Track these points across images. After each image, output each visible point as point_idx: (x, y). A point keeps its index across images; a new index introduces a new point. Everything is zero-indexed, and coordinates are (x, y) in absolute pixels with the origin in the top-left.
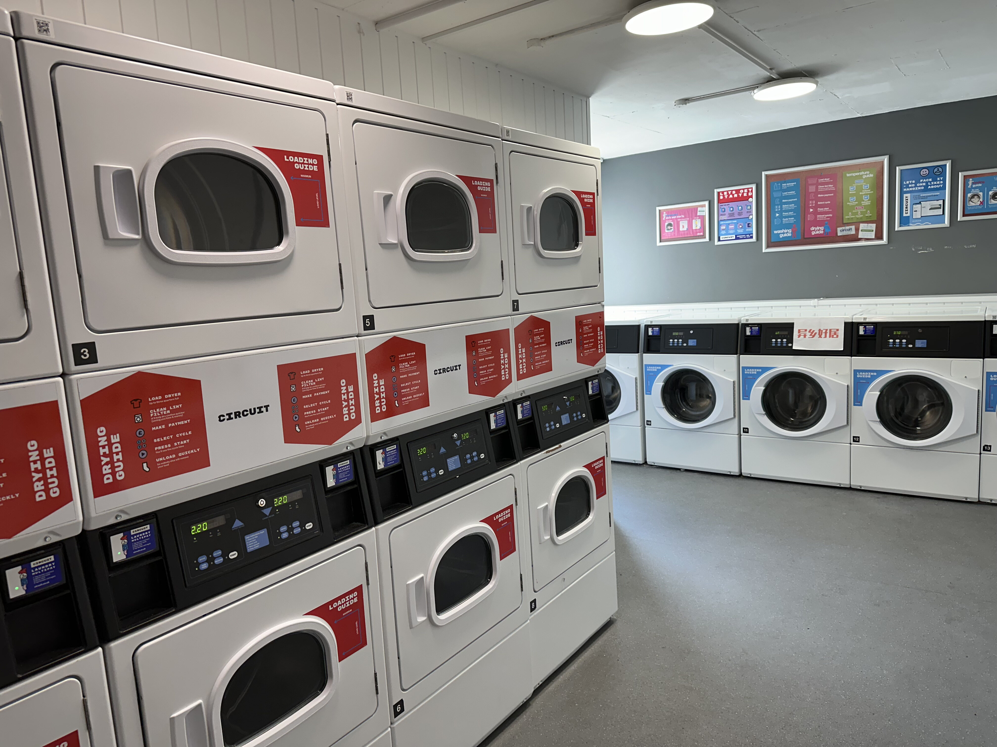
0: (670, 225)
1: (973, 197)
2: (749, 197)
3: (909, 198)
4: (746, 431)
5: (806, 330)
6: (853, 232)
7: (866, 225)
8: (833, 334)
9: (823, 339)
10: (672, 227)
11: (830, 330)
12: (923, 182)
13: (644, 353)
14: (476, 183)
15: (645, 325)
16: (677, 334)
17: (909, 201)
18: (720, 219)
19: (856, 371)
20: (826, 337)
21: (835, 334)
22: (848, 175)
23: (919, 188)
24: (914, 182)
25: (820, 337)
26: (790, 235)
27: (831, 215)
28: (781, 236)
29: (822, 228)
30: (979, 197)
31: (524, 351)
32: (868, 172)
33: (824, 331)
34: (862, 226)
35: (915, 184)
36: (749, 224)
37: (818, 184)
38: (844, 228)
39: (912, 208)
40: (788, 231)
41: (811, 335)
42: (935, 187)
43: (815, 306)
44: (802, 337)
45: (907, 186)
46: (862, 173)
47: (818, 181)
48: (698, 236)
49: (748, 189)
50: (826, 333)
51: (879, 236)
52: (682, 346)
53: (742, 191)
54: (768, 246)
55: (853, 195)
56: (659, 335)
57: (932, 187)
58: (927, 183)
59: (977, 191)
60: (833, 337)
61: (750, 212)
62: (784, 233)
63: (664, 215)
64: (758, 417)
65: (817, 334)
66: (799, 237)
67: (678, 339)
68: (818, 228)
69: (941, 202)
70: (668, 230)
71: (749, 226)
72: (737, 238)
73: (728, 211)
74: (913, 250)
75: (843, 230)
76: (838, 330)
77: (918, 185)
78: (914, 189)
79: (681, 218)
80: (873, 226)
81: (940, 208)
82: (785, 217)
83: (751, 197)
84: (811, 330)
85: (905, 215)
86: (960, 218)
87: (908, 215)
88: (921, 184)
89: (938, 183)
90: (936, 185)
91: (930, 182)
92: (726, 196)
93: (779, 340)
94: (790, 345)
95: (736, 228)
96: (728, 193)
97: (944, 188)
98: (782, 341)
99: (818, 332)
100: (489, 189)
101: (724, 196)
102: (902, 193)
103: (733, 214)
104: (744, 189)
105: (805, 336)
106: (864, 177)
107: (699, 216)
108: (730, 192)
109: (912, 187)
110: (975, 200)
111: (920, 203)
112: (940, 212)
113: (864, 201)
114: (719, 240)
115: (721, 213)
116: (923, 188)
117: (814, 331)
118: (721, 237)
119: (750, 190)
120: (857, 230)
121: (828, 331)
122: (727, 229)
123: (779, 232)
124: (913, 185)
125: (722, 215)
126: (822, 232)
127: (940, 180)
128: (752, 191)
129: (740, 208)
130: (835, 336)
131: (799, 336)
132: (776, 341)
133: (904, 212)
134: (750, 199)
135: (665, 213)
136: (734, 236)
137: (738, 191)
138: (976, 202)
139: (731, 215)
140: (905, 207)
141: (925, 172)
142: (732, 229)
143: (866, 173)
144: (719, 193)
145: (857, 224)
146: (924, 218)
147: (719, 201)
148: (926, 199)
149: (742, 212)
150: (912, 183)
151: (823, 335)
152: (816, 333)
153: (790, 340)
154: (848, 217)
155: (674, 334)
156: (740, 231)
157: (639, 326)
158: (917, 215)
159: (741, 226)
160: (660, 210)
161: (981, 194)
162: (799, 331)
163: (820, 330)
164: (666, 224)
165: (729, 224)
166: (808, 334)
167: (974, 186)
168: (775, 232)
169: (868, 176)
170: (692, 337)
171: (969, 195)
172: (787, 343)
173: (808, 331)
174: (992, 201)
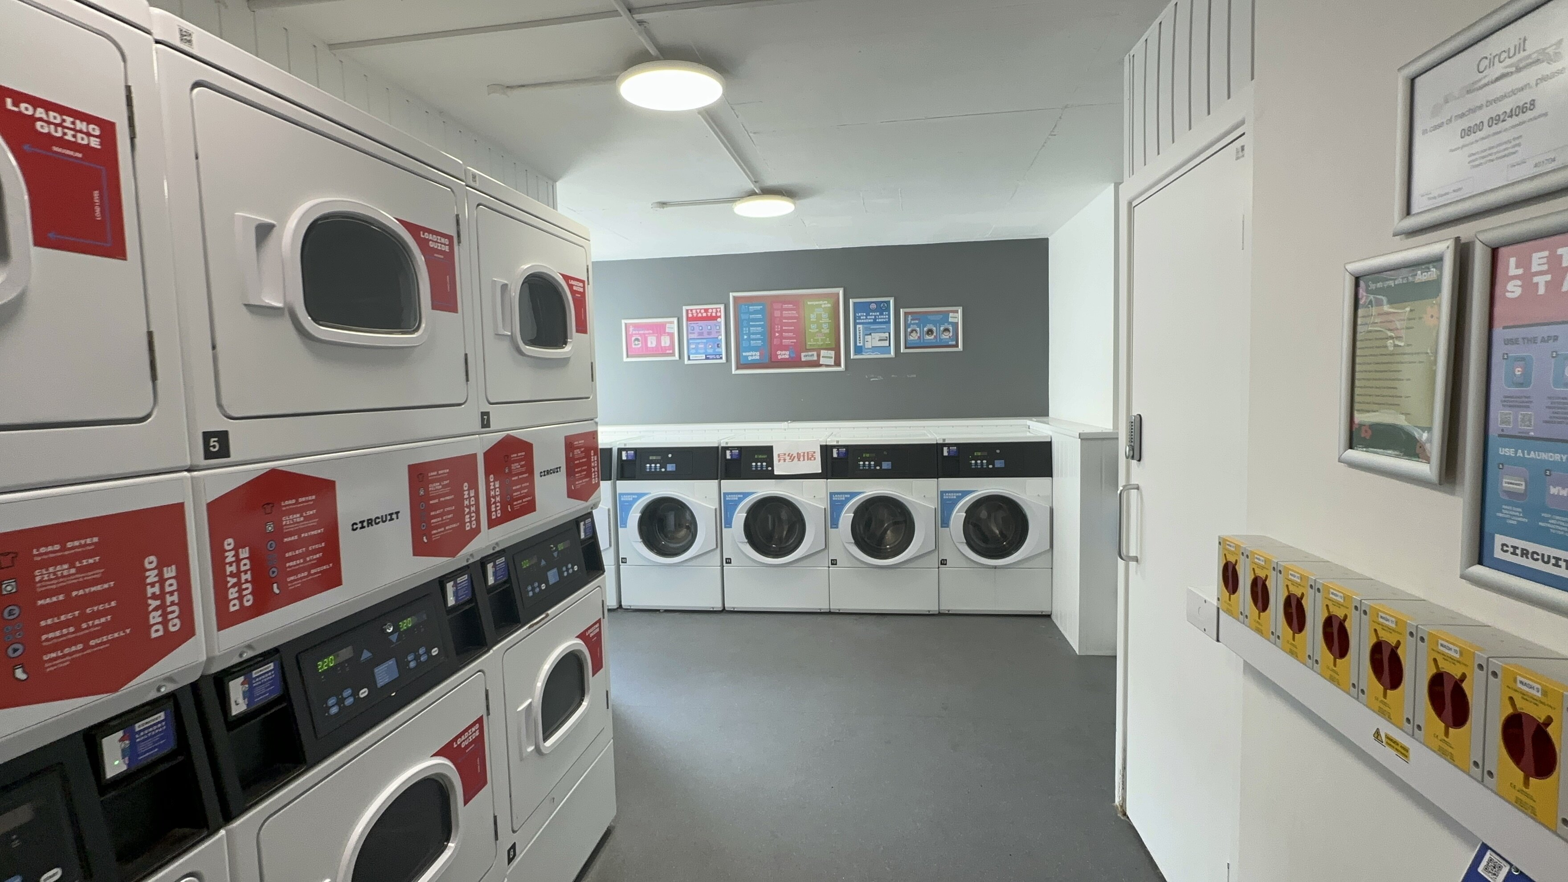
0: (637, 340)
1: (912, 331)
2: (716, 318)
3: (861, 329)
4: (729, 561)
5: (785, 454)
6: (815, 358)
7: (826, 351)
8: (810, 457)
9: (801, 463)
10: (640, 343)
11: (808, 453)
12: (872, 315)
13: (618, 480)
14: (426, 236)
15: (618, 449)
16: (654, 458)
17: (861, 332)
18: (689, 337)
19: (832, 494)
20: (804, 460)
21: (812, 456)
22: (809, 303)
23: (870, 321)
24: (865, 314)
25: (799, 460)
26: (758, 358)
27: (795, 341)
28: (750, 358)
29: (787, 353)
30: (917, 332)
31: (497, 486)
32: (826, 302)
33: (802, 454)
34: (823, 353)
35: (866, 316)
36: (718, 344)
37: (782, 310)
38: (807, 354)
39: (864, 338)
40: (757, 353)
41: (790, 459)
42: (882, 320)
43: (785, 429)
44: (782, 461)
45: (860, 319)
46: (821, 302)
47: (782, 306)
48: (668, 354)
49: (716, 308)
50: (804, 456)
51: (837, 363)
52: (660, 471)
53: (710, 311)
54: (738, 368)
55: (813, 323)
56: (634, 459)
57: (880, 320)
58: (875, 316)
59: (915, 327)
60: (811, 460)
61: (719, 332)
62: (752, 356)
63: (631, 329)
64: (740, 545)
65: (796, 457)
66: (767, 360)
67: (656, 464)
68: (784, 352)
69: (887, 334)
70: (635, 345)
71: (718, 347)
72: (707, 358)
73: (697, 330)
74: (867, 377)
75: (806, 356)
76: (814, 452)
77: (868, 317)
78: (865, 321)
79: (649, 334)
80: (832, 353)
81: (887, 340)
82: (753, 340)
83: (720, 317)
84: (789, 454)
85: (858, 344)
86: (902, 350)
87: (861, 344)
88: (871, 317)
89: (884, 317)
90: (883, 318)
91: (878, 316)
92: (695, 315)
93: (759, 464)
94: (770, 468)
95: (705, 348)
96: (696, 312)
97: (889, 322)
98: (762, 465)
99: (796, 455)
100: (447, 249)
101: (692, 314)
102: (855, 324)
103: (703, 333)
104: (712, 309)
105: (785, 460)
106: (823, 306)
107: (668, 333)
108: (698, 311)
109: (863, 319)
110: (914, 334)
111: (870, 334)
112: (886, 343)
113: (823, 329)
114: (689, 359)
115: (690, 331)
116: (872, 321)
117: (792, 455)
118: (691, 356)
119: (719, 310)
120: (819, 356)
121: (806, 454)
122: (696, 348)
123: (747, 354)
124: (865, 317)
125: (691, 333)
126: (787, 357)
127: (886, 315)
128: (720, 311)
129: (709, 327)
130: (813, 459)
131: (779, 461)
132: (756, 465)
133: (858, 341)
134: (719, 320)
135: (631, 326)
136: (704, 356)
137: (706, 310)
138: (914, 337)
139: (701, 334)
140: (858, 337)
141: (873, 306)
142: (701, 349)
143: (824, 302)
144: (687, 311)
145: (818, 351)
146: (875, 349)
147: (688, 319)
148: (876, 331)
149: (711, 332)
150: (863, 316)
151: (802, 458)
152: (794, 457)
153: (771, 463)
154: (810, 343)
155: (651, 458)
156: (710, 351)
157: (610, 450)
158: (868, 345)
159: (710, 346)
160: (626, 324)
161: (918, 329)
162: (779, 455)
163: (798, 453)
164: (633, 339)
165: (699, 343)
166: (787, 458)
167: (912, 322)
168: (744, 354)
169: (826, 306)
170: (671, 461)
171: (909, 330)
172: (767, 466)
173: (787, 454)
174: (927, 336)
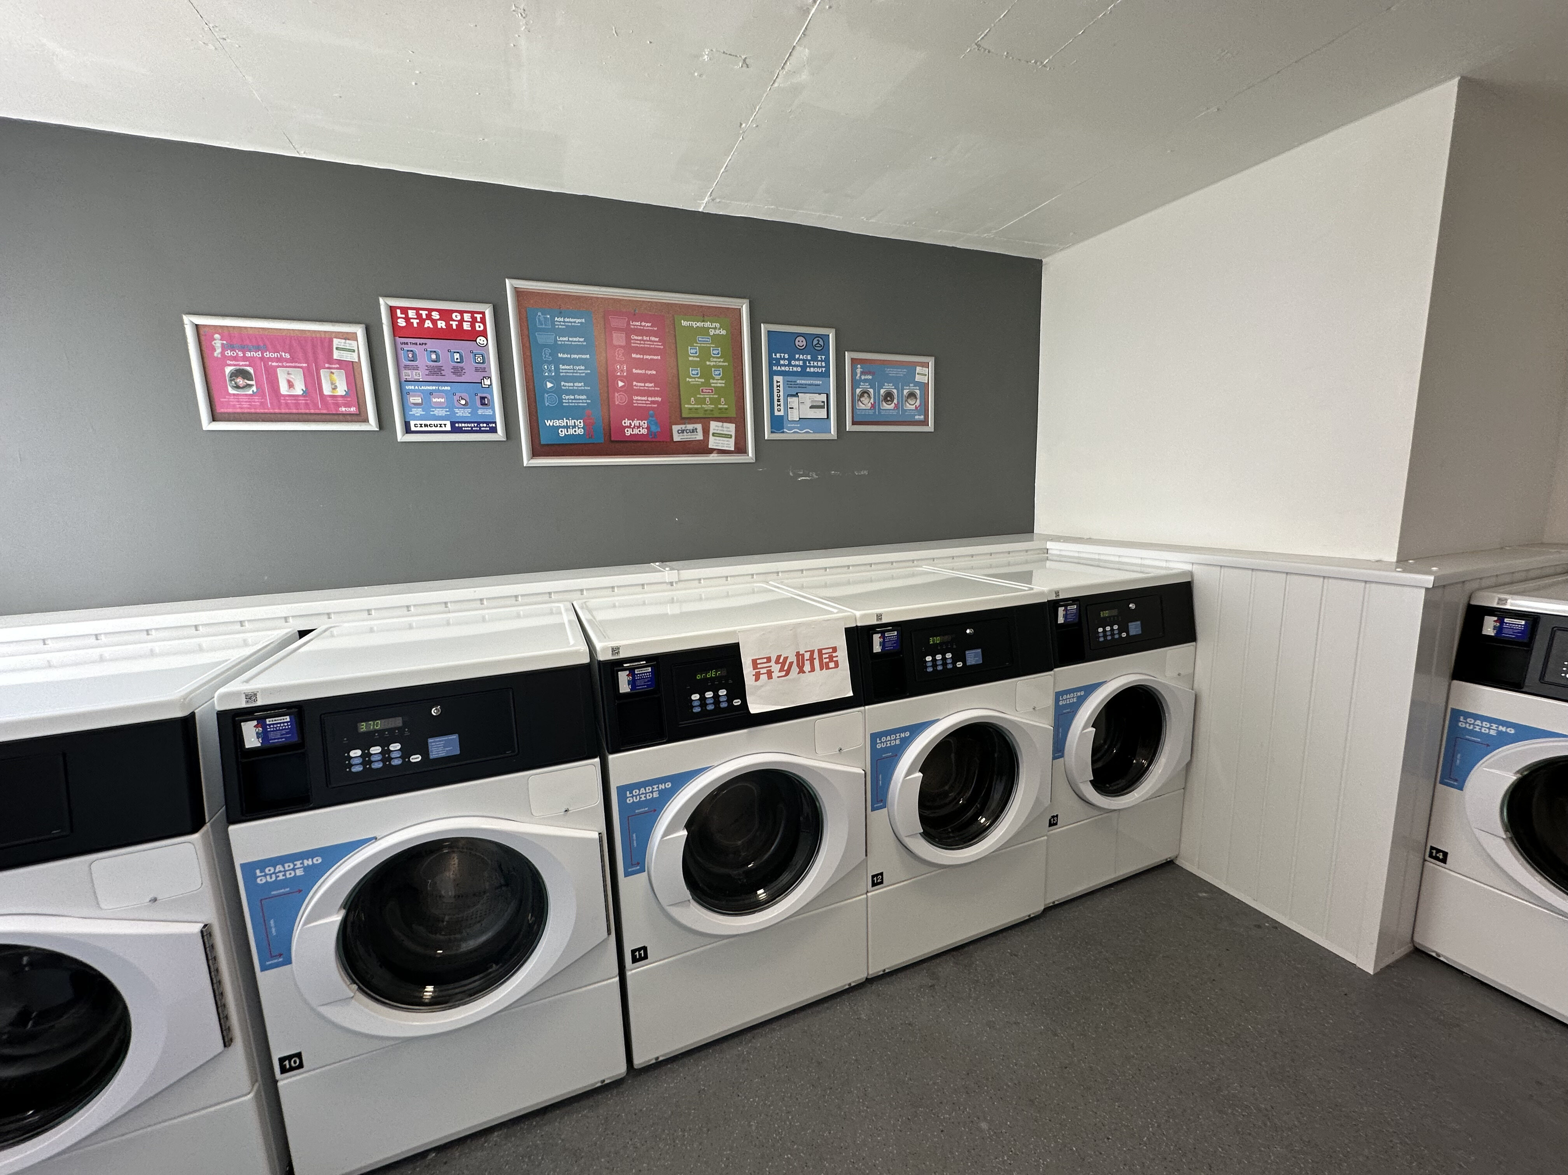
0: (241, 373)
1: (863, 393)
2: (472, 336)
3: (781, 384)
6: (700, 436)
7: (720, 424)
9: (808, 678)
10: (253, 383)
12: (799, 360)
13: (232, 821)
15: (222, 715)
16: (378, 725)
17: (781, 389)
18: (404, 378)
19: (875, 737)
22: (684, 323)
23: (795, 369)
24: (786, 356)
26: (580, 431)
27: (659, 399)
28: (563, 433)
29: (644, 424)
30: (869, 396)
32: (718, 325)
34: (714, 426)
35: (789, 360)
36: (482, 398)
37: (629, 332)
38: (683, 427)
39: (786, 403)
40: (577, 423)
42: (816, 370)
45: (778, 364)
46: (707, 324)
47: (628, 324)
48: (344, 414)
49: (472, 313)
51: (740, 448)
52: (407, 764)
53: (456, 316)
54: (536, 452)
55: (695, 364)
56: (296, 739)
57: (812, 370)
58: (804, 361)
59: (866, 386)
61: (482, 369)
62: (567, 427)
63: (215, 342)
64: (676, 913)
66: (600, 439)
67: (385, 745)
68: (636, 422)
69: (823, 397)
70: (237, 387)
71: (483, 404)
72: (455, 430)
73: (424, 360)
74: (791, 474)
75: (683, 431)
77: (793, 363)
78: (787, 369)
79: (278, 360)
80: (731, 428)
81: (823, 407)
82: (569, 392)
83: (484, 334)
85: (777, 413)
86: (849, 427)
87: (782, 413)
88: (797, 363)
89: (819, 364)
90: (818, 367)
91: (809, 361)
92: (415, 322)
93: (709, 694)
94: (737, 702)
95: (450, 406)
96: (419, 316)
97: (826, 374)
98: (716, 697)
101: (407, 319)
102: (772, 374)
103: (440, 369)
104: (462, 313)
106: (712, 332)
107: (339, 362)
108: (424, 314)
109: (785, 365)
110: (865, 400)
111: (796, 395)
112: (822, 414)
113: (714, 379)
114: (408, 430)
115: (404, 362)
116: (799, 369)
118: (412, 423)
119: (478, 316)
120: (706, 431)
122: (426, 404)
123: (557, 423)
124: (786, 362)
125: (406, 367)
126: (644, 431)
127: (822, 361)
128: (483, 320)
129: (457, 356)
132: (703, 699)
133: (776, 408)
134: (481, 340)
135: (214, 336)
136: (448, 423)
137: (446, 315)
138: (865, 404)
139: (436, 370)
140: (776, 398)
141: (801, 342)
142: (439, 406)
143: (714, 324)
144: (392, 310)
145: (705, 422)
146: (803, 421)
147: (396, 330)
148: (805, 389)
149: (462, 369)
150: (784, 359)
153: (738, 689)
154: (689, 405)
155: (363, 727)
156: (463, 413)
157: (190, 722)
158: (794, 416)
159: (463, 402)
160: (197, 326)
161: (871, 391)
164: (229, 370)
165: (431, 393)
167: (863, 377)
168: (549, 423)
169: (718, 332)
170: (440, 728)
171: (858, 391)
172: (730, 698)
174: (884, 404)
